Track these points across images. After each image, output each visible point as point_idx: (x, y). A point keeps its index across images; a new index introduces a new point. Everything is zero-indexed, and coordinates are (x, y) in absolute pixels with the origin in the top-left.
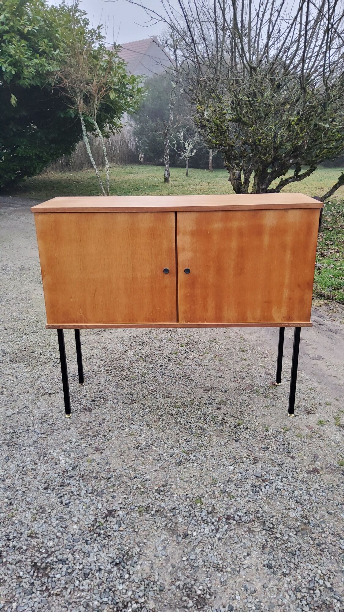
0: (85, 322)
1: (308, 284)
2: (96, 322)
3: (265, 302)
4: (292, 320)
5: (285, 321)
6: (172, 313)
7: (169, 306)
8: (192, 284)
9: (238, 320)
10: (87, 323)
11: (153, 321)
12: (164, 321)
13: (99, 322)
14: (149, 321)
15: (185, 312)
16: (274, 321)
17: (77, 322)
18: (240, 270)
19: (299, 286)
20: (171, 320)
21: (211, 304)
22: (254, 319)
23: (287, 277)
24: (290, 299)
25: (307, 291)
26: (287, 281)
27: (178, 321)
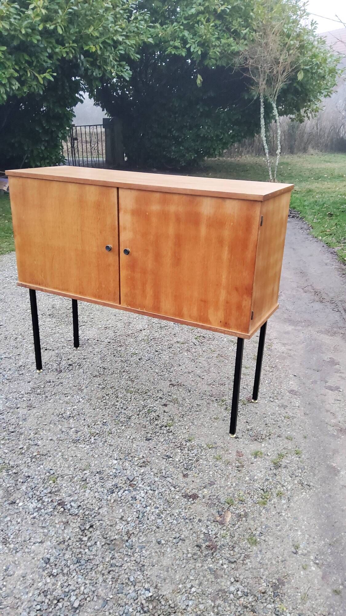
0: (45, 286)
1: (246, 289)
2: (54, 288)
3: (202, 301)
4: (229, 328)
5: (221, 326)
6: (115, 293)
7: (113, 285)
8: (132, 266)
9: (175, 315)
10: (47, 287)
11: (100, 297)
12: (109, 300)
13: (56, 288)
14: (95, 296)
15: (126, 295)
16: (210, 323)
17: (39, 285)
18: (177, 260)
19: (237, 289)
20: (114, 300)
21: (150, 292)
22: (190, 317)
23: (224, 277)
24: (227, 302)
25: (245, 296)
26: (224, 281)
27: (120, 304)
